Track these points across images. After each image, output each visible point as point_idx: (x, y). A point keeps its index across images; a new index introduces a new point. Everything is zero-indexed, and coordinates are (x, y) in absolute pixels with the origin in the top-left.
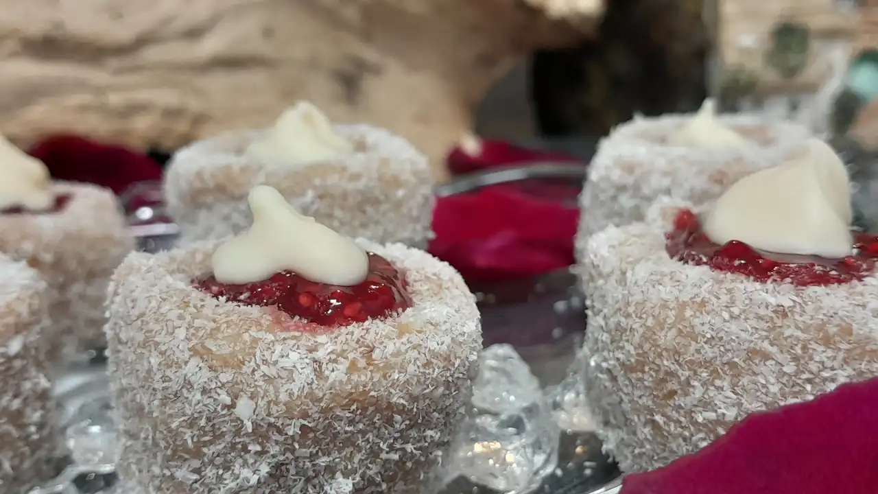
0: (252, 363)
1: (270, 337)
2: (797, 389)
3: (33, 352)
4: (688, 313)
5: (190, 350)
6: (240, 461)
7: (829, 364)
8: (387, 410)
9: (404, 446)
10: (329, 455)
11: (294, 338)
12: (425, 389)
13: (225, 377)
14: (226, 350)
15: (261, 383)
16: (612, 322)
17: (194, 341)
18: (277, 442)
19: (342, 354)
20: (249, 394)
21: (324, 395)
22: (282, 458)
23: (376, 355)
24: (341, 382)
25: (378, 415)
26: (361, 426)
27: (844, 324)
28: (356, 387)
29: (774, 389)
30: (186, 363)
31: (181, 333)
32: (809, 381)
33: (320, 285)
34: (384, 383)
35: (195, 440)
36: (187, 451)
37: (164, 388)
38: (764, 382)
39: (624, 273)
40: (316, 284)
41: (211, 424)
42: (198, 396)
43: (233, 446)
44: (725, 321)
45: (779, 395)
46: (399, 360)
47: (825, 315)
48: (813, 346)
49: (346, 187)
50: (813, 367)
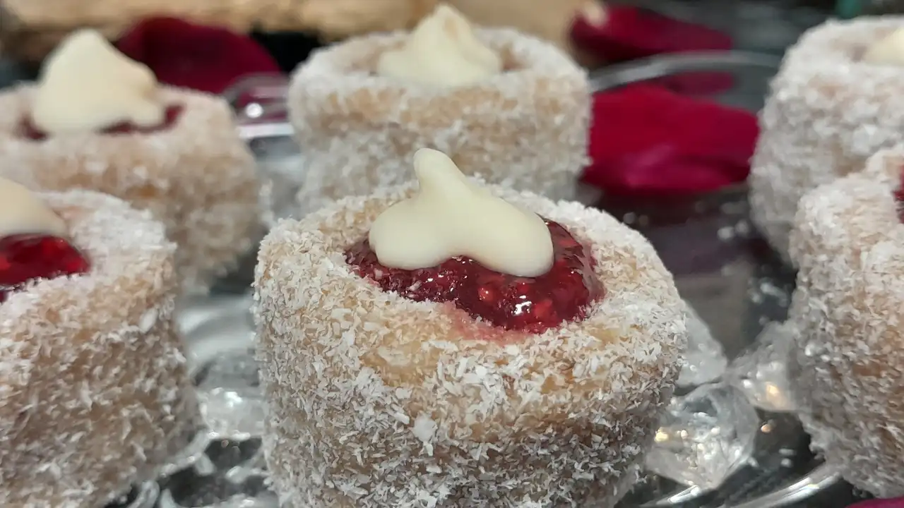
0: (434, 380)
1: (451, 347)
3: (167, 326)
5: (360, 359)
6: (416, 481)
8: (585, 432)
9: (600, 465)
10: (517, 478)
11: (479, 347)
12: (630, 405)
13: (403, 393)
14: (402, 361)
15: (444, 402)
16: (840, 311)
17: (365, 348)
18: (460, 466)
19: (535, 368)
20: (430, 413)
21: (517, 418)
22: (464, 482)
23: (577, 371)
24: (536, 403)
25: (575, 435)
26: (555, 448)
28: (553, 408)
30: (356, 373)
31: (349, 338)
33: (503, 275)
34: (585, 402)
35: (365, 457)
36: (356, 466)
37: (329, 399)
39: (857, 253)
40: (498, 273)
41: (383, 440)
42: (371, 412)
43: (408, 466)
46: (603, 377)
49: (499, 117)
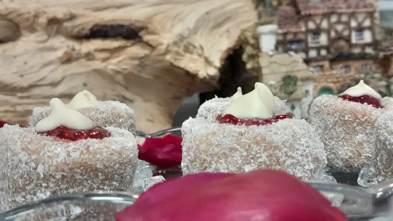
0: (44, 152)
1: (51, 143)
2: (248, 161)
4: (210, 137)
5: (21, 149)
6: (39, 191)
7: (259, 152)
8: (95, 171)
9: (104, 187)
10: (73, 188)
11: (60, 144)
12: (111, 164)
13: (34, 157)
14: (35, 147)
15: (47, 159)
17: (23, 145)
18: (53, 182)
19: (78, 149)
20: (42, 163)
21: (70, 163)
22: (54, 189)
23: (91, 149)
24: (77, 158)
25: (92, 172)
26: (85, 177)
27: (263, 137)
28: (83, 160)
29: (240, 162)
30: (20, 153)
31: (19, 143)
32: (252, 158)
34: (94, 159)
35: (23, 184)
36: (20, 188)
37: (12, 164)
38: (236, 159)
40: (72, 130)
41: (28, 176)
42: (24, 165)
43: (37, 185)
44: (222, 138)
45: (242, 164)
46: (100, 151)
47: (256, 134)
48: (252, 145)
49: (98, 116)
50: (253, 153)
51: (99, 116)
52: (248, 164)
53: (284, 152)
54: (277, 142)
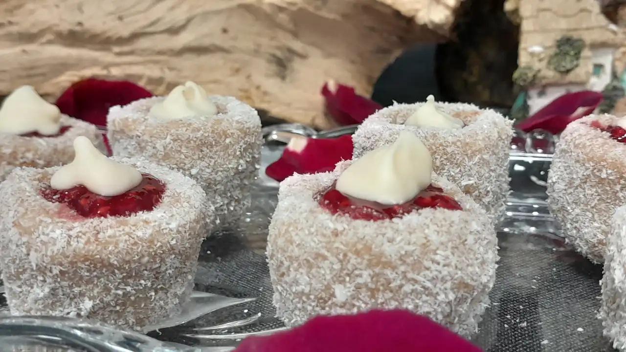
0: (37, 234)
1: (49, 221)
2: (341, 279)
4: (291, 229)
5: (13, 223)
6: (36, 284)
7: (358, 267)
9: (126, 287)
10: (80, 287)
11: (62, 222)
12: (134, 257)
13: (25, 239)
14: (27, 225)
15: (39, 244)
17: (16, 219)
18: (50, 276)
20: (35, 249)
21: (70, 254)
22: (54, 286)
23: (101, 236)
26: (95, 273)
27: (368, 244)
28: (88, 252)
29: (328, 277)
30: (10, 229)
31: (12, 214)
32: (348, 275)
33: (94, 194)
35: (16, 271)
36: (14, 276)
37: (3, 242)
38: (323, 272)
40: (92, 193)
41: (21, 263)
42: (15, 248)
43: (32, 276)
44: (306, 235)
45: (331, 281)
46: (114, 240)
47: (358, 238)
48: (350, 254)
49: (189, 136)
50: (350, 267)
51: (191, 135)
52: (340, 283)
53: (400, 272)
54: (391, 256)
